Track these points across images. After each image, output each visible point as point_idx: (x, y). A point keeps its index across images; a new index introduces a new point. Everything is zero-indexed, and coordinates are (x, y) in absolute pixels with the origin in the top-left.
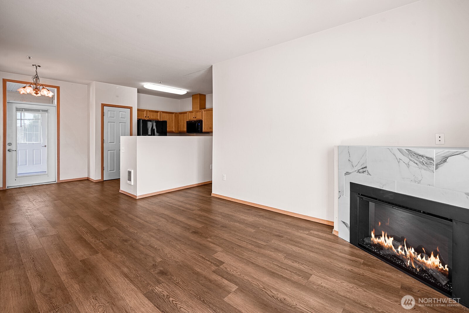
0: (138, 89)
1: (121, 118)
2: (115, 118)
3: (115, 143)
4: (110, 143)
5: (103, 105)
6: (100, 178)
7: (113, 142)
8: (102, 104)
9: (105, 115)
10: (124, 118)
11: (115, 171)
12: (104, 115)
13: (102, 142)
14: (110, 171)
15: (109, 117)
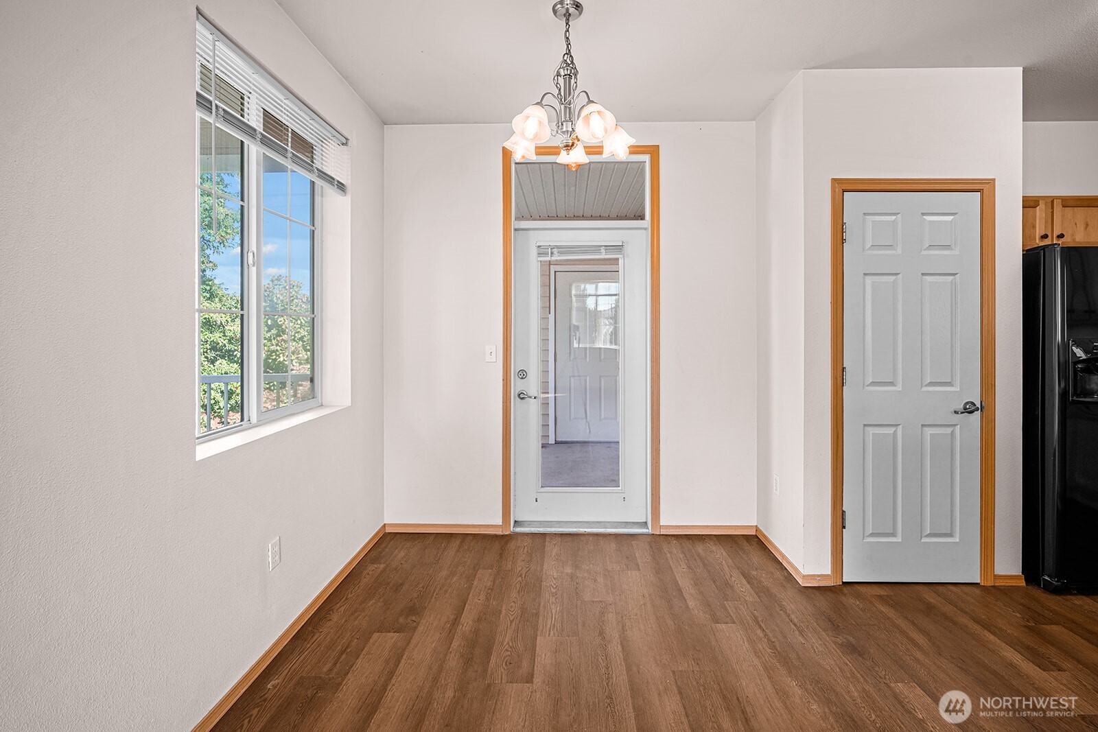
0: (1026, 72)
1: (931, 247)
2: (899, 251)
3: (899, 388)
4: (873, 384)
5: (842, 187)
6: (827, 569)
7: (892, 384)
8: (834, 180)
9: (847, 236)
10: (948, 247)
11: (899, 539)
12: (843, 241)
13: (834, 378)
14: (872, 535)
15: (868, 245)
